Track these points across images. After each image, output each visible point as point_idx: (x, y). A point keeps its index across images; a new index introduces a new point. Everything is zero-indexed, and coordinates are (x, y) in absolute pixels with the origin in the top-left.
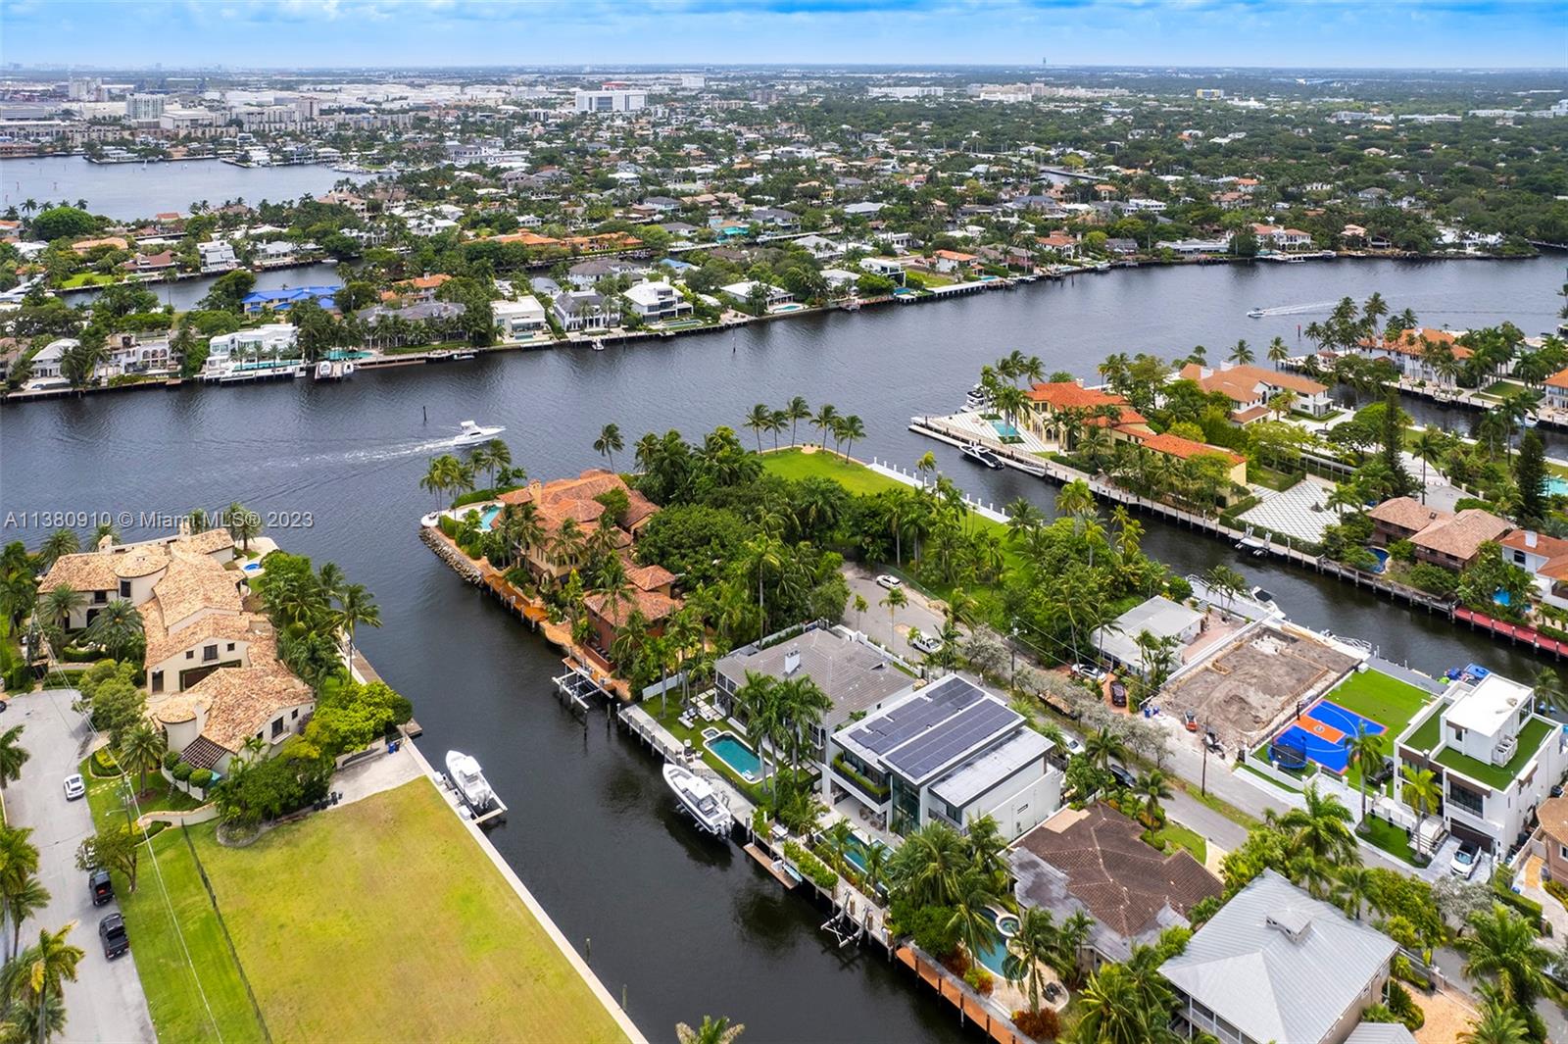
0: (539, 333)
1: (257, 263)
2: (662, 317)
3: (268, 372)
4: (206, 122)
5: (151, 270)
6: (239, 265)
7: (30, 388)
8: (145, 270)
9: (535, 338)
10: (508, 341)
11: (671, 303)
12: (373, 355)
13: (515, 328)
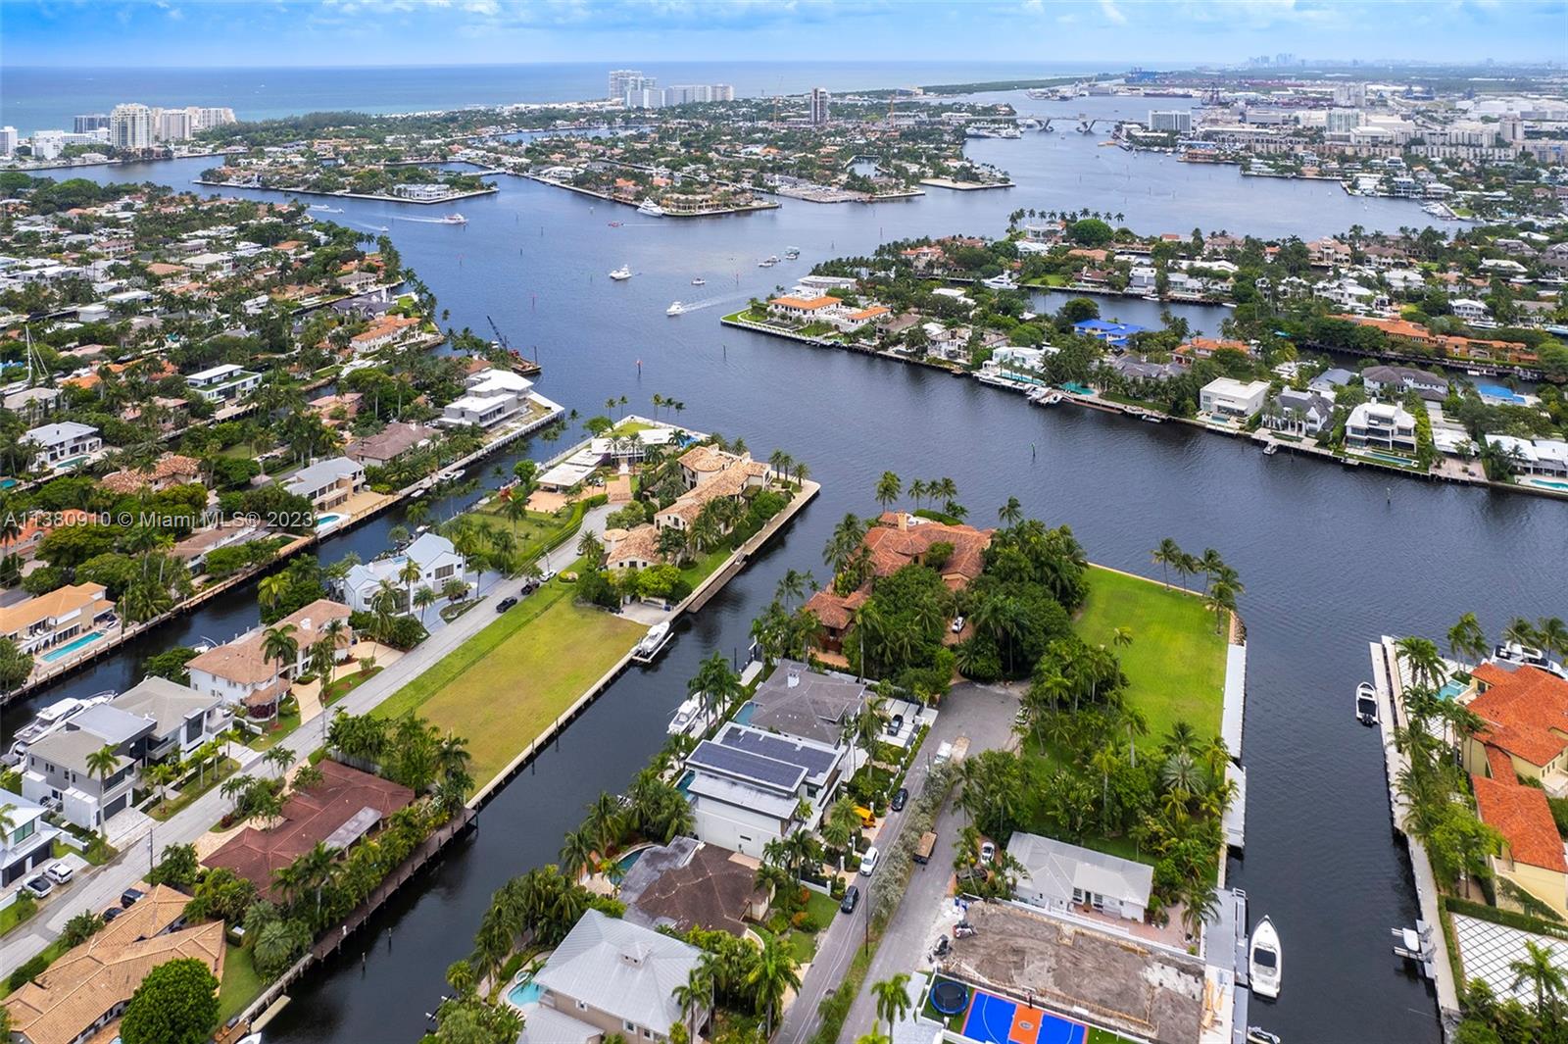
0: (1234, 418)
1: (1170, 293)
2: (1368, 442)
3: (1008, 383)
4: (1388, 140)
5: (1092, 282)
6: (1154, 292)
7: (891, 352)
8: (1087, 282)
9: (1229, 424)
10: (1203, 418)
11: (1385, 433)
12: (1093, 395)
13: (1220, 408)
